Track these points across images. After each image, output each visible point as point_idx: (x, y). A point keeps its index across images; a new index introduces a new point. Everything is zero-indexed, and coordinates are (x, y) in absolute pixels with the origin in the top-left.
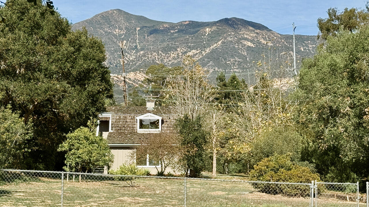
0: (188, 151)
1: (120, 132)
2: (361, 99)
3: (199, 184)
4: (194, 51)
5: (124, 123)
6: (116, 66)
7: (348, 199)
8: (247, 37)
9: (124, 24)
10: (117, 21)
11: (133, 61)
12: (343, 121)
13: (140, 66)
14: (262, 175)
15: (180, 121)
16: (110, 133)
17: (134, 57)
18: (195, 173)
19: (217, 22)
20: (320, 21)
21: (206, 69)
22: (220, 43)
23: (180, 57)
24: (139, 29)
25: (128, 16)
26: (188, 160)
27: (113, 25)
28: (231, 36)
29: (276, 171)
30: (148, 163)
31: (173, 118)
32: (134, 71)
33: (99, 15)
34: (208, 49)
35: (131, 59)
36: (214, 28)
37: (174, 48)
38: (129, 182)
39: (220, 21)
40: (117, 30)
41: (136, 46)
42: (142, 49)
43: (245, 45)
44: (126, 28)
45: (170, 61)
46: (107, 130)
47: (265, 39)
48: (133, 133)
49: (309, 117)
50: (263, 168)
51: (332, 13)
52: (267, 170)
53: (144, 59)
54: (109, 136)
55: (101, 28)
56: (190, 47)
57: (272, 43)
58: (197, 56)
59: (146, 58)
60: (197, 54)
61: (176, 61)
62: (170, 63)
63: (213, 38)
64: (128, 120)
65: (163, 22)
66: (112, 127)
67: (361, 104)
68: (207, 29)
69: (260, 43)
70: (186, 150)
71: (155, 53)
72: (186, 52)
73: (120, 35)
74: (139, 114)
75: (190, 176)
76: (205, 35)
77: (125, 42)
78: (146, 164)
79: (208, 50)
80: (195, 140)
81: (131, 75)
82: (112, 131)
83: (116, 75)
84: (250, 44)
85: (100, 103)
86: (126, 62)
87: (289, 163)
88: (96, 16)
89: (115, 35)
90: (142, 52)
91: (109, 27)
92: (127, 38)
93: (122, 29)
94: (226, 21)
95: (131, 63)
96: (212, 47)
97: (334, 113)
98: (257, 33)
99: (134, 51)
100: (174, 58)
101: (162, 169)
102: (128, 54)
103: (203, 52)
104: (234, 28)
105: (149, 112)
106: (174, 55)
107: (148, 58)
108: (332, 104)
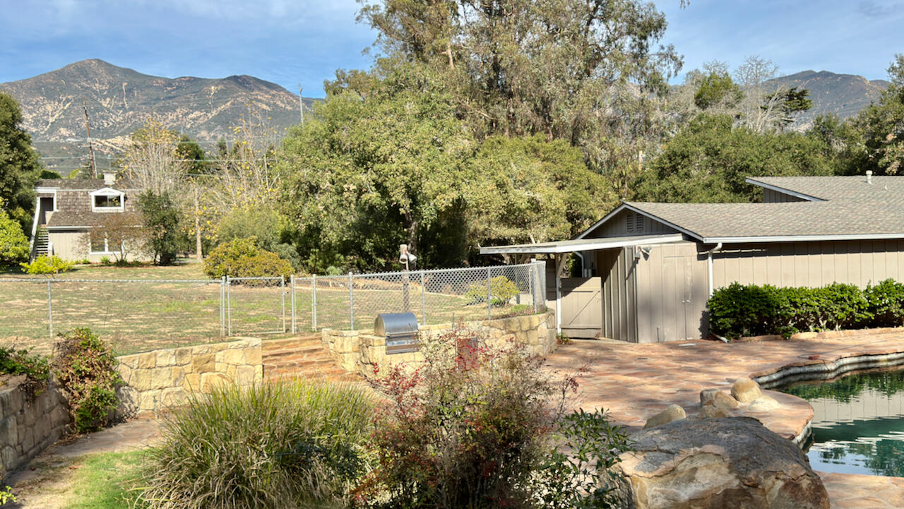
0: (155, 234)
1: (68, 211)
2: (339, 174)
3: (161, 274)
4: (197, 112)
5: (74, 200)
6: (98, 128)
7: (331, 285)
8: (261, 98)
9: (107, 78)
10: (96, 74)
11: (119, 123)
12: (323, 198)
13: (129, 130)
14: (219, 263)
15: (143, 197)
16: (56, 213)
17: (121, 118)
18: (168, 260)
19: (225, 79)
20: (327, 83)
21: (213, 134)
22: (229, 104)
23: (181, 119)
24: (126, 84)
25: (110, 69)
26: (155, 243)
27: (92, 78)
28: (242, 96)
29: (235, 258)
30: (106, 249)
31: (133, 194)
32: (122, 134)
33: (71, 65)
34: (215, 111)
35: (118, 120)
36: (220, 87)
37: (171, 108)
38: (50, 276)
39: (228, 78)
40: (97, 85)
41: (123, 105)
42: (131, 109)
43: (259, 108)
44: (109, 83)
45: (167, 124)
46: (51, 209)
47: (282, 102)
48: (87, 212)
49: (285, 193)
50: (220, 255)
51: (341, 76)
52: (225, 257)
53: (134, 121)
54: (53, 217)
55: (75, 82)
56: (191, 108)
57: (291, 106)
58: (202, 118)
59: (137, 120)
60: (201, 116)
61: (175, 124)
62: (168, 126)
63: (221, 97)
64: (79, 197)
65: (156, 77)
66: (58, 206)
67: (340, 180)
68: (213, 88)
69: (277, 106)
70: (152, 233)
71: (148, 114)
72: (187, 114)
73: (102, 91)
74: (94, 188)
75: (161, 264)
76: (210, 95)
77: (108, 99)
78: (103, 250)
79: (214, 113)
80: (163, 220)
81: (119, 140)
82: (58, 211)
83: (99, 140)
84: (264, 106)
85: (10, 176)
86: (111, 124)
87: (251, 247)
88: (68, 66)
89: (95, 92)
90: (131, 113)
91: (87, 81)
92: (110, 94)
93: (103, 84)
94: (235, 78)
95: (118, 126)
96: (219, 109)
97: (314, 189)
98: (273, 95)
99: (121, 111)
100: (172, 121)
101: (122, 256)
102: (113, 113)
103: (209, 115)
104: (245, 87)
105: (107, 186)
106: (172, 117)
107: (139, 120)
108: (310, 179)
